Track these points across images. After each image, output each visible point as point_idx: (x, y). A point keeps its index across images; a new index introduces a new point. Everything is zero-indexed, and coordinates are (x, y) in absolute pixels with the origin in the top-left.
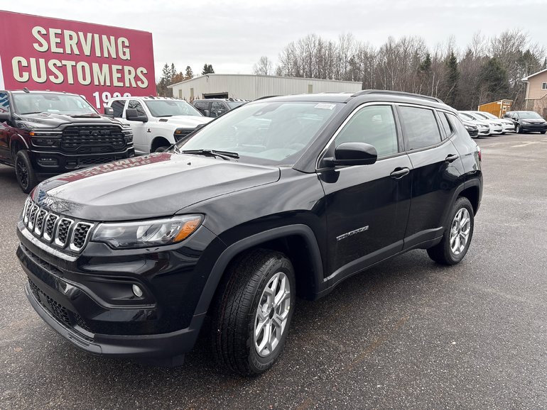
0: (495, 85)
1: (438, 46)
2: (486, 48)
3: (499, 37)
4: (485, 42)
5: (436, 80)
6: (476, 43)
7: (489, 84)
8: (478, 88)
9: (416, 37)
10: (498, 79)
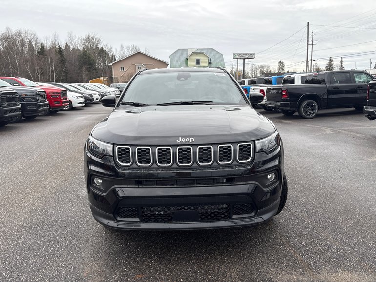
0: (90, 67)
1: (47, 38)
2: (78, 43)
3: (84, 37)
4: (76, 39)
5: (52, 62)
6: (71, 39)
7: (86, 67)
8: (80, 69)
9: (28, 30)
10: (91, 64)
